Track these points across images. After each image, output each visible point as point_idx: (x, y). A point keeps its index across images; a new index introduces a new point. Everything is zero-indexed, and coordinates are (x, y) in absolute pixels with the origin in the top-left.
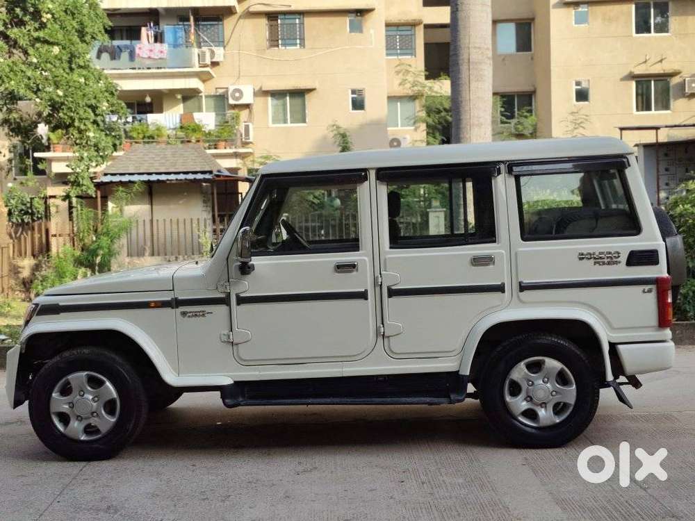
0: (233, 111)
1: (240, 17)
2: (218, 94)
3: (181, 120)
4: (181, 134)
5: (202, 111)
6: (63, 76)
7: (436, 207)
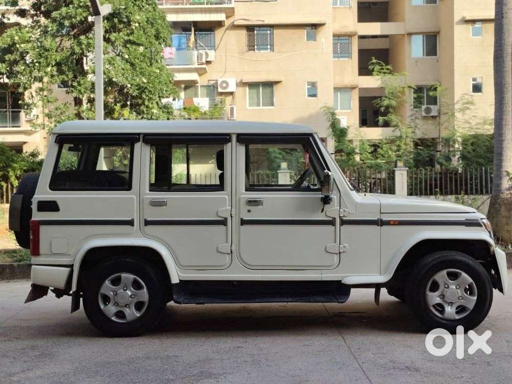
0: (220, 97)
1: (227, 29)
2: (210, 84)
3: (184, 103)
4: (184, 113)
5: (198, 97)
6: (146, 68)
7: (400, 167)
